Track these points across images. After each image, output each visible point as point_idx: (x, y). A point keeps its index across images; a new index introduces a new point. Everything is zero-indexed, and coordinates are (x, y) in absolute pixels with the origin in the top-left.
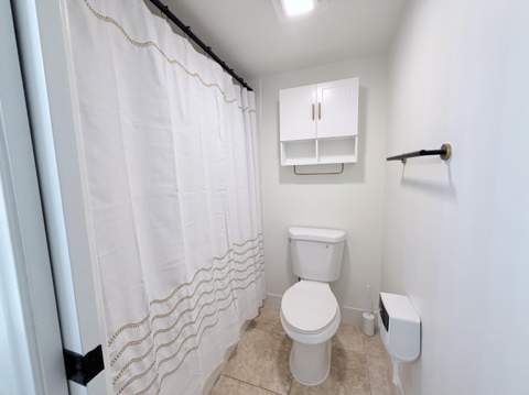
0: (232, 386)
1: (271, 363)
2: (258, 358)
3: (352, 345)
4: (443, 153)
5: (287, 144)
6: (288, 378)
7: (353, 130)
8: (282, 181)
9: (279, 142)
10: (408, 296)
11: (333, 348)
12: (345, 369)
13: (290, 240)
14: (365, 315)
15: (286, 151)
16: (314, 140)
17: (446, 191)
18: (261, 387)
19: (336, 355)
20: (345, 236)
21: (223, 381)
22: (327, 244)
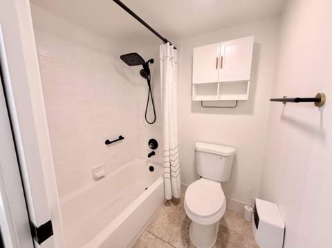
0: (152, 239)
1: (177, 228)
2: (170, 224)
3: (235, 226)
4: (318, 101)
5: (198, 86)
6: (187, 241)
7: (246, 76)
8: (193, 111)
9: (192, 84)
10: (278, 205)
11: (220, 226)
12: (227, 241)
13: (196, 151)
14: (246, 207)
15: (197, 90)
16: (217, 83)
17: (317, 133)
18: (169, 243)
19: (222, 231)
20: (235, 151)
21: (147, 234)
22: (221, 156)
